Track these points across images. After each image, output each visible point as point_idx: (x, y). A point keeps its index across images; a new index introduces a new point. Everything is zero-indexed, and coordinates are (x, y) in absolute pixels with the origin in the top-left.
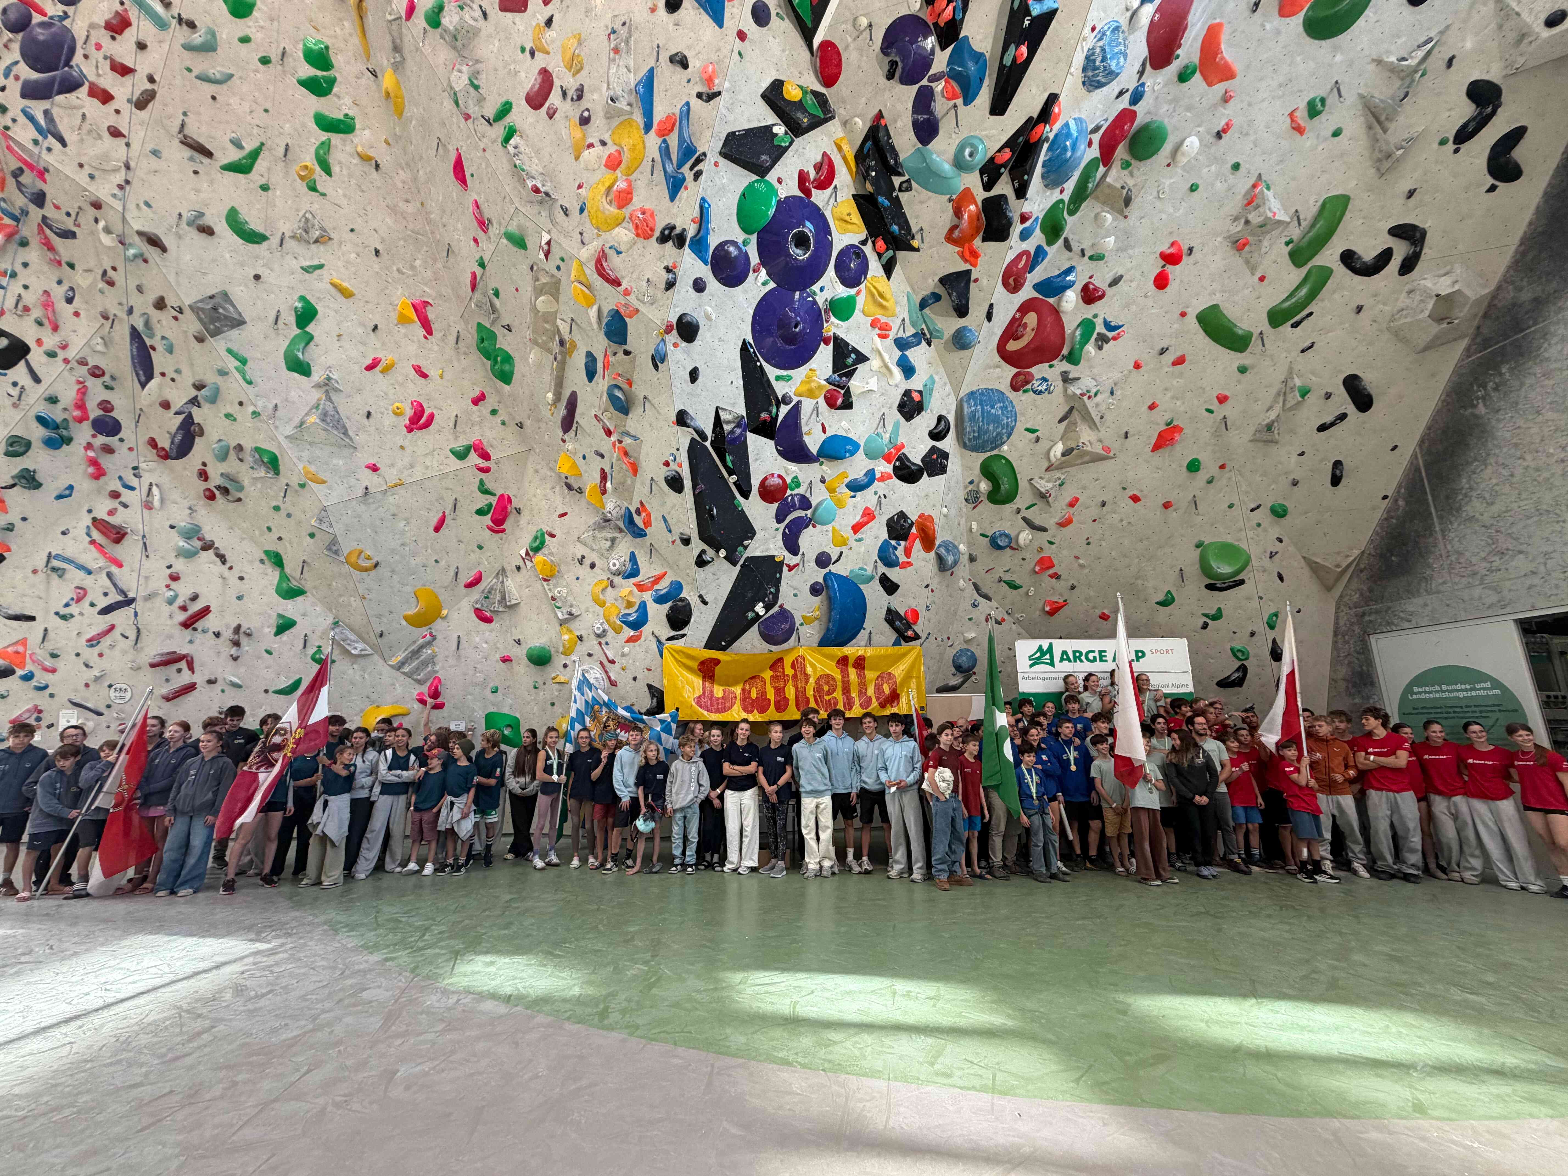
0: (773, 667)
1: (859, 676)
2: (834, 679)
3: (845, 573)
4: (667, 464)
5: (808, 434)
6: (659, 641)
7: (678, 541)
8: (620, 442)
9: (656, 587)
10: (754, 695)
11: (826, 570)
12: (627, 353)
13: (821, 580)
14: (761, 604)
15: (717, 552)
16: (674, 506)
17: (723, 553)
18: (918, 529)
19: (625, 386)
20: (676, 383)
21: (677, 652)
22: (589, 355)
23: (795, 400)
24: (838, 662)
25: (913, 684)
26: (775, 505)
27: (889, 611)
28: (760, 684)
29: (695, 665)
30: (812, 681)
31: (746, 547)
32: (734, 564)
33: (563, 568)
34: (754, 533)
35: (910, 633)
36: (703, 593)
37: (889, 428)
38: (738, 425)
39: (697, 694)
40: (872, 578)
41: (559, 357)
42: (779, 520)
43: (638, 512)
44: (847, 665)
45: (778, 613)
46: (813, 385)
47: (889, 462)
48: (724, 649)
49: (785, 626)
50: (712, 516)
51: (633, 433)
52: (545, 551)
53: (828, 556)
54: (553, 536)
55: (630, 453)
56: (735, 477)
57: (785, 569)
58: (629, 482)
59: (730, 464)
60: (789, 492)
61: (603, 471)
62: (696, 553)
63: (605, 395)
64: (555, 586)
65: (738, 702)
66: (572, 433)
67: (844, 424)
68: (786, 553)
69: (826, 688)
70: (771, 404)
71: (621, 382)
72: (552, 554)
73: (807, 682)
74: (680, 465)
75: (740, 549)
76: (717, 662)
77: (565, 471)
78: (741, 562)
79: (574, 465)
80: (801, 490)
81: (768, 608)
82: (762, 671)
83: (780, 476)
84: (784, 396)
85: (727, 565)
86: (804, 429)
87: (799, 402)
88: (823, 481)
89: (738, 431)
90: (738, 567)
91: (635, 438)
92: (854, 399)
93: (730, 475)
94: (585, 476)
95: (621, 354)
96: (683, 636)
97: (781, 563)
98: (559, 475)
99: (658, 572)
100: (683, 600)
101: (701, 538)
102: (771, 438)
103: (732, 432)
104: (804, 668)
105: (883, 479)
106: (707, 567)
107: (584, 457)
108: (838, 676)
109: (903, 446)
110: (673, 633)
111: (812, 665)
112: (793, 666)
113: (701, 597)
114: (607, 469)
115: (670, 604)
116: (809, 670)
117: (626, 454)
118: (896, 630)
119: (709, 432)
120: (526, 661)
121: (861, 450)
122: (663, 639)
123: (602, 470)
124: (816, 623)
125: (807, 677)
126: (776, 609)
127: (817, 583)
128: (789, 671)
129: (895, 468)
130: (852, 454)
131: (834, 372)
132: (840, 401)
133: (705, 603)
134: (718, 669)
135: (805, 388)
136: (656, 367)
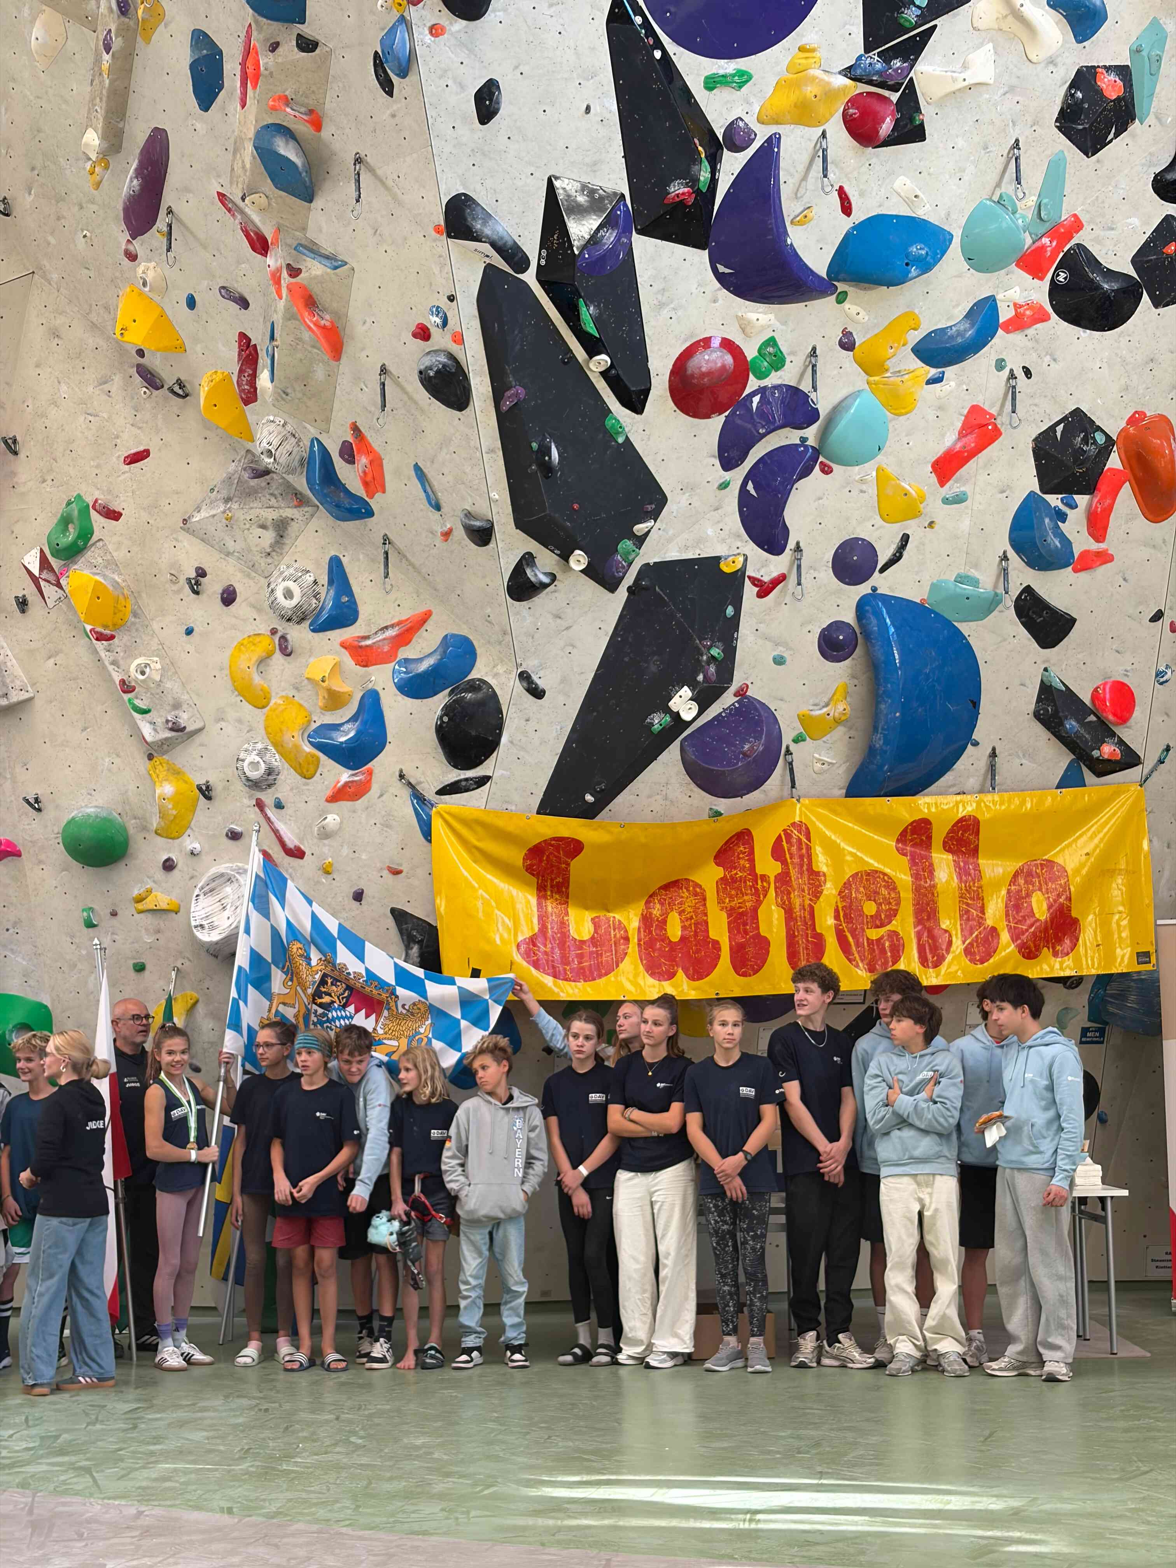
0: (723, 856)
1: (962, 872)
2: (891, 885)
3: (915, 593)
4: (423, 333)
5: (802, 219)
6: (418, 797)
7: (460, 533)
8: (294, 272)
9: (405, 653)
10: (675, 930)
11: (864, 589)
12: (307, 45)
13: (849, 617)
14: (686, 692)
15: (565, 557)
16: (446, 442)
17: (579, 560)
18: (1127, 459)
19: (302, 128)
20: (441, 125)
21: (466, 822)
22: (201, 39)
23: (762, 134)
24: (902, 838)
25: (1117, 888)
26: (717, 422)
27: (1046, 692)
28: (689, 903)
29: (517, 857)
30: (830, 890)
31: (640, 541)
32: (611, 586)
33: (149, 605)
34: (662, 500)
35: (1108, 750)
36: (529, 666)
37: (1034, 178)
38: (609, 222)
39: (525, 933)
40: (991, 604)
41: (117, 43)
42: (728, 464)
43: (348, 454)
44: (927, 844)
45: (732, 712)
46: (810, 91)
47: (1036, 272)
48: (589, 813)
49: (752, 746)
50: (547, 468)
51: (327, 247)
52: (93, 555)
53: (870, 550)
54: (114, 515)
55: (323, 297)
56: (604, 360)
57: (749, 591)
58: (320, 372)
59: (590, 328)
60: (753, 384)
61: (245, 341)
62: (508, 565)
63: (249, 149)
64: (131, 654)
65: (633, 948)
66: (154, 237)
67: (903, 183)
68: (752, 549)
69: (870, 908)
70: (694, 159)
71: (289, 117)
72: (112, 564)
73: (817, 894)
74: (458, 339)
75: (626, 544)
76: (574, 847)
77: (136, 337)
78: (629, 579)
79: (163, 321)
80: (786, 376)
81: (704, 700)
82: (693, 866)
83: (728, 345)
84: (731, 128)
85: (590, 587)
86: (789, 207)
87: (773, 142)
88: (847, 344)
89: (609, 237)
90: (622, 594)
91: (334, 262)
92: (928, 114)
93: (592, 353)
94: (195, 351)
95: (289, 49)
96: (483, 781)
97: (738, 577)
98: (120, 348)
99: (407, 612)
100: (477, 686)
101: (520, 525)
102: (700, 245)
103: (594, 240)
104: (807, 856)
105: (1018, 324)
106: (541, 600)
107: (191, 303)
108: (902, 876)
109: (1077, 225)
110: (455, 775)
111: (832, 850)
112: (777, 852)
113: (524, 677)
114: (258, 338)
115: (441, 700)
116: (821, 861)
117: (310, 302)
118: (1069, 742)
119: (531, 246)
120: (59, 854)
121: (955, 250)
122: (429, 791)
123: (244, 338)
124: (841, 730)
125: (815, 879)
126: (728, 700)
127: (837, 626)
128: (766, 866)
129: (1055, 289)
130: (926, 266)
131: (868, 47)
132: (886, 127)
133: (537, 693)
134: (576, 865)
135: (785, 101)
136: (387, 87)
